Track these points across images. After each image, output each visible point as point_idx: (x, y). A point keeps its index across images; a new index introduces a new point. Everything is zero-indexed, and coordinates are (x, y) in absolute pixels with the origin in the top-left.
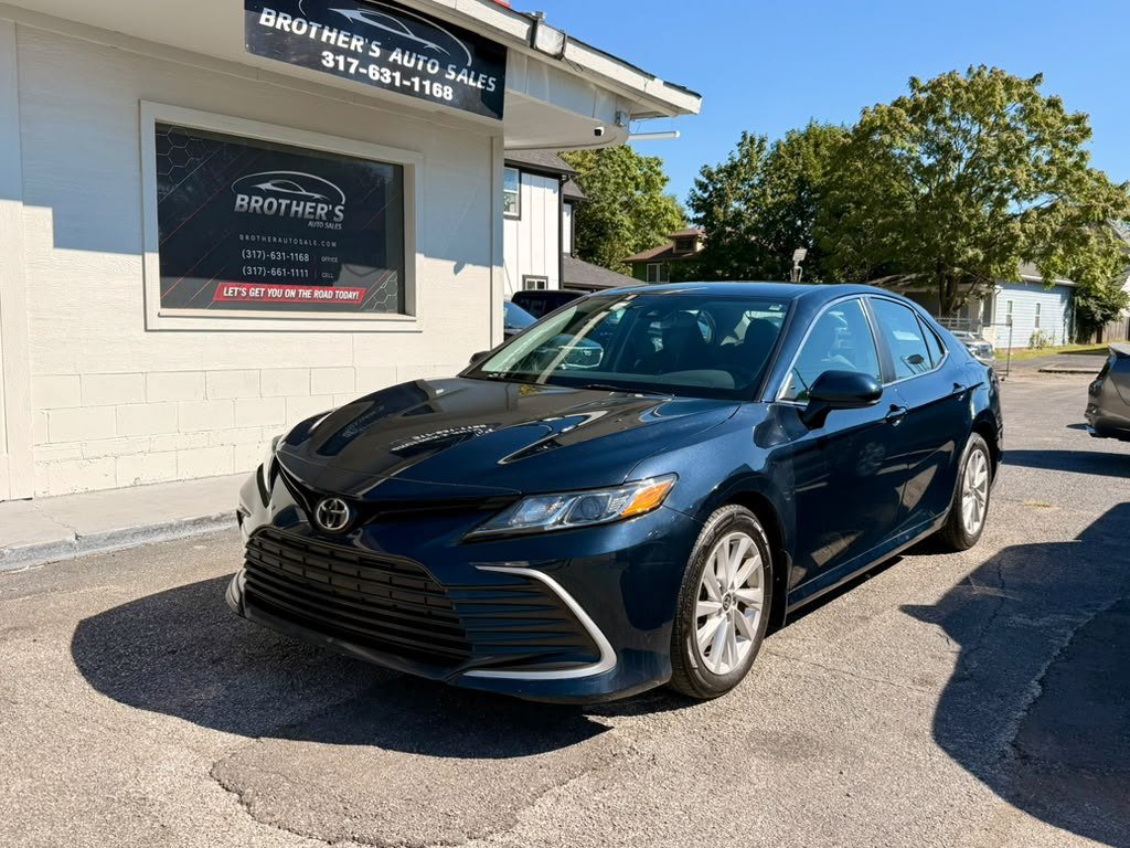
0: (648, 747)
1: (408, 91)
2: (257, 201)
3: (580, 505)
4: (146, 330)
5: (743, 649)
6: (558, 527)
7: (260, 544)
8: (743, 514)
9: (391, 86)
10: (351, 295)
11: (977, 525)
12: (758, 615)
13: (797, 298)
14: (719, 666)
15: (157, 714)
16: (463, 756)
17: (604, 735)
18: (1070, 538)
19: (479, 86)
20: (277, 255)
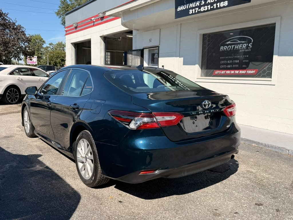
2: (225, 48)
10: (252, 72)
20: (229, 62)
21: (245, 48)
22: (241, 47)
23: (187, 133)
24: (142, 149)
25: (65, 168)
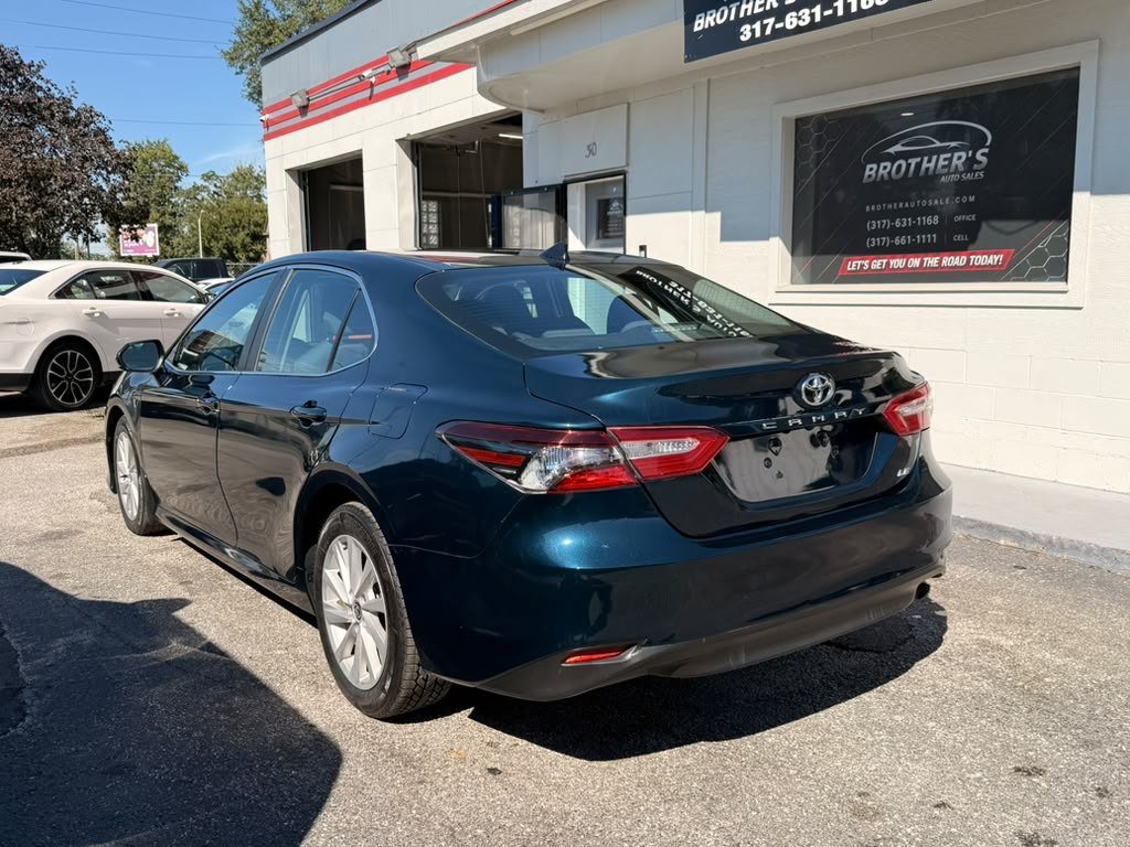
2: (885, 168)
10: (992, 259)
20: (902, 223)
21: (961, 168)
22: (946, 163)
23: (742, 504)
24: (572, 567)
25: (279, 649)
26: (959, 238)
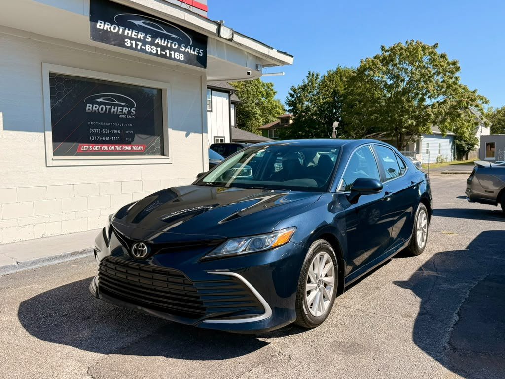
0: (287, 352)
1: (164, 56)
2: (96, 107)
3: (253, 243)
4: (47, 166)
5: (327, 304)
6: (244, 252)
7: (106, 264)
8: (325, 243)
9: (156, 54)
10: (140, 148)
11: (423, 244)
12: (332, 289)
13: (343, 146)
14: (316, 313)
15: (61, 345)
16: (203, 359)
17: (267, 347)
18: (464, 248)
19: (196, 54)
20: (105, 131)
21: (126, 113)
22: (121, 110)
26: (128, 139)
